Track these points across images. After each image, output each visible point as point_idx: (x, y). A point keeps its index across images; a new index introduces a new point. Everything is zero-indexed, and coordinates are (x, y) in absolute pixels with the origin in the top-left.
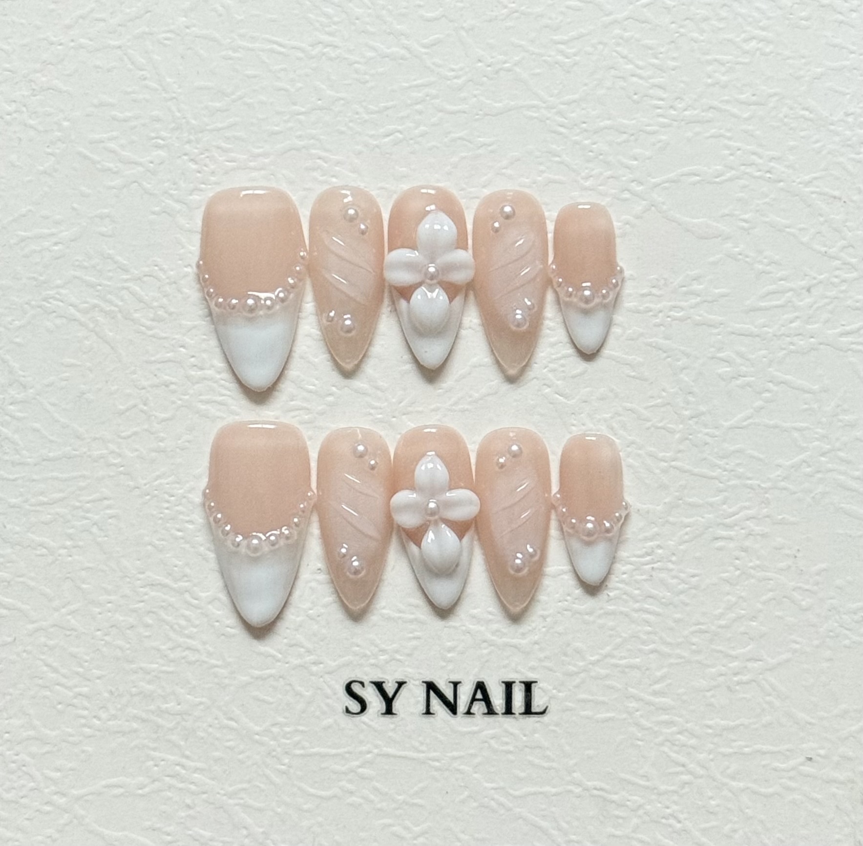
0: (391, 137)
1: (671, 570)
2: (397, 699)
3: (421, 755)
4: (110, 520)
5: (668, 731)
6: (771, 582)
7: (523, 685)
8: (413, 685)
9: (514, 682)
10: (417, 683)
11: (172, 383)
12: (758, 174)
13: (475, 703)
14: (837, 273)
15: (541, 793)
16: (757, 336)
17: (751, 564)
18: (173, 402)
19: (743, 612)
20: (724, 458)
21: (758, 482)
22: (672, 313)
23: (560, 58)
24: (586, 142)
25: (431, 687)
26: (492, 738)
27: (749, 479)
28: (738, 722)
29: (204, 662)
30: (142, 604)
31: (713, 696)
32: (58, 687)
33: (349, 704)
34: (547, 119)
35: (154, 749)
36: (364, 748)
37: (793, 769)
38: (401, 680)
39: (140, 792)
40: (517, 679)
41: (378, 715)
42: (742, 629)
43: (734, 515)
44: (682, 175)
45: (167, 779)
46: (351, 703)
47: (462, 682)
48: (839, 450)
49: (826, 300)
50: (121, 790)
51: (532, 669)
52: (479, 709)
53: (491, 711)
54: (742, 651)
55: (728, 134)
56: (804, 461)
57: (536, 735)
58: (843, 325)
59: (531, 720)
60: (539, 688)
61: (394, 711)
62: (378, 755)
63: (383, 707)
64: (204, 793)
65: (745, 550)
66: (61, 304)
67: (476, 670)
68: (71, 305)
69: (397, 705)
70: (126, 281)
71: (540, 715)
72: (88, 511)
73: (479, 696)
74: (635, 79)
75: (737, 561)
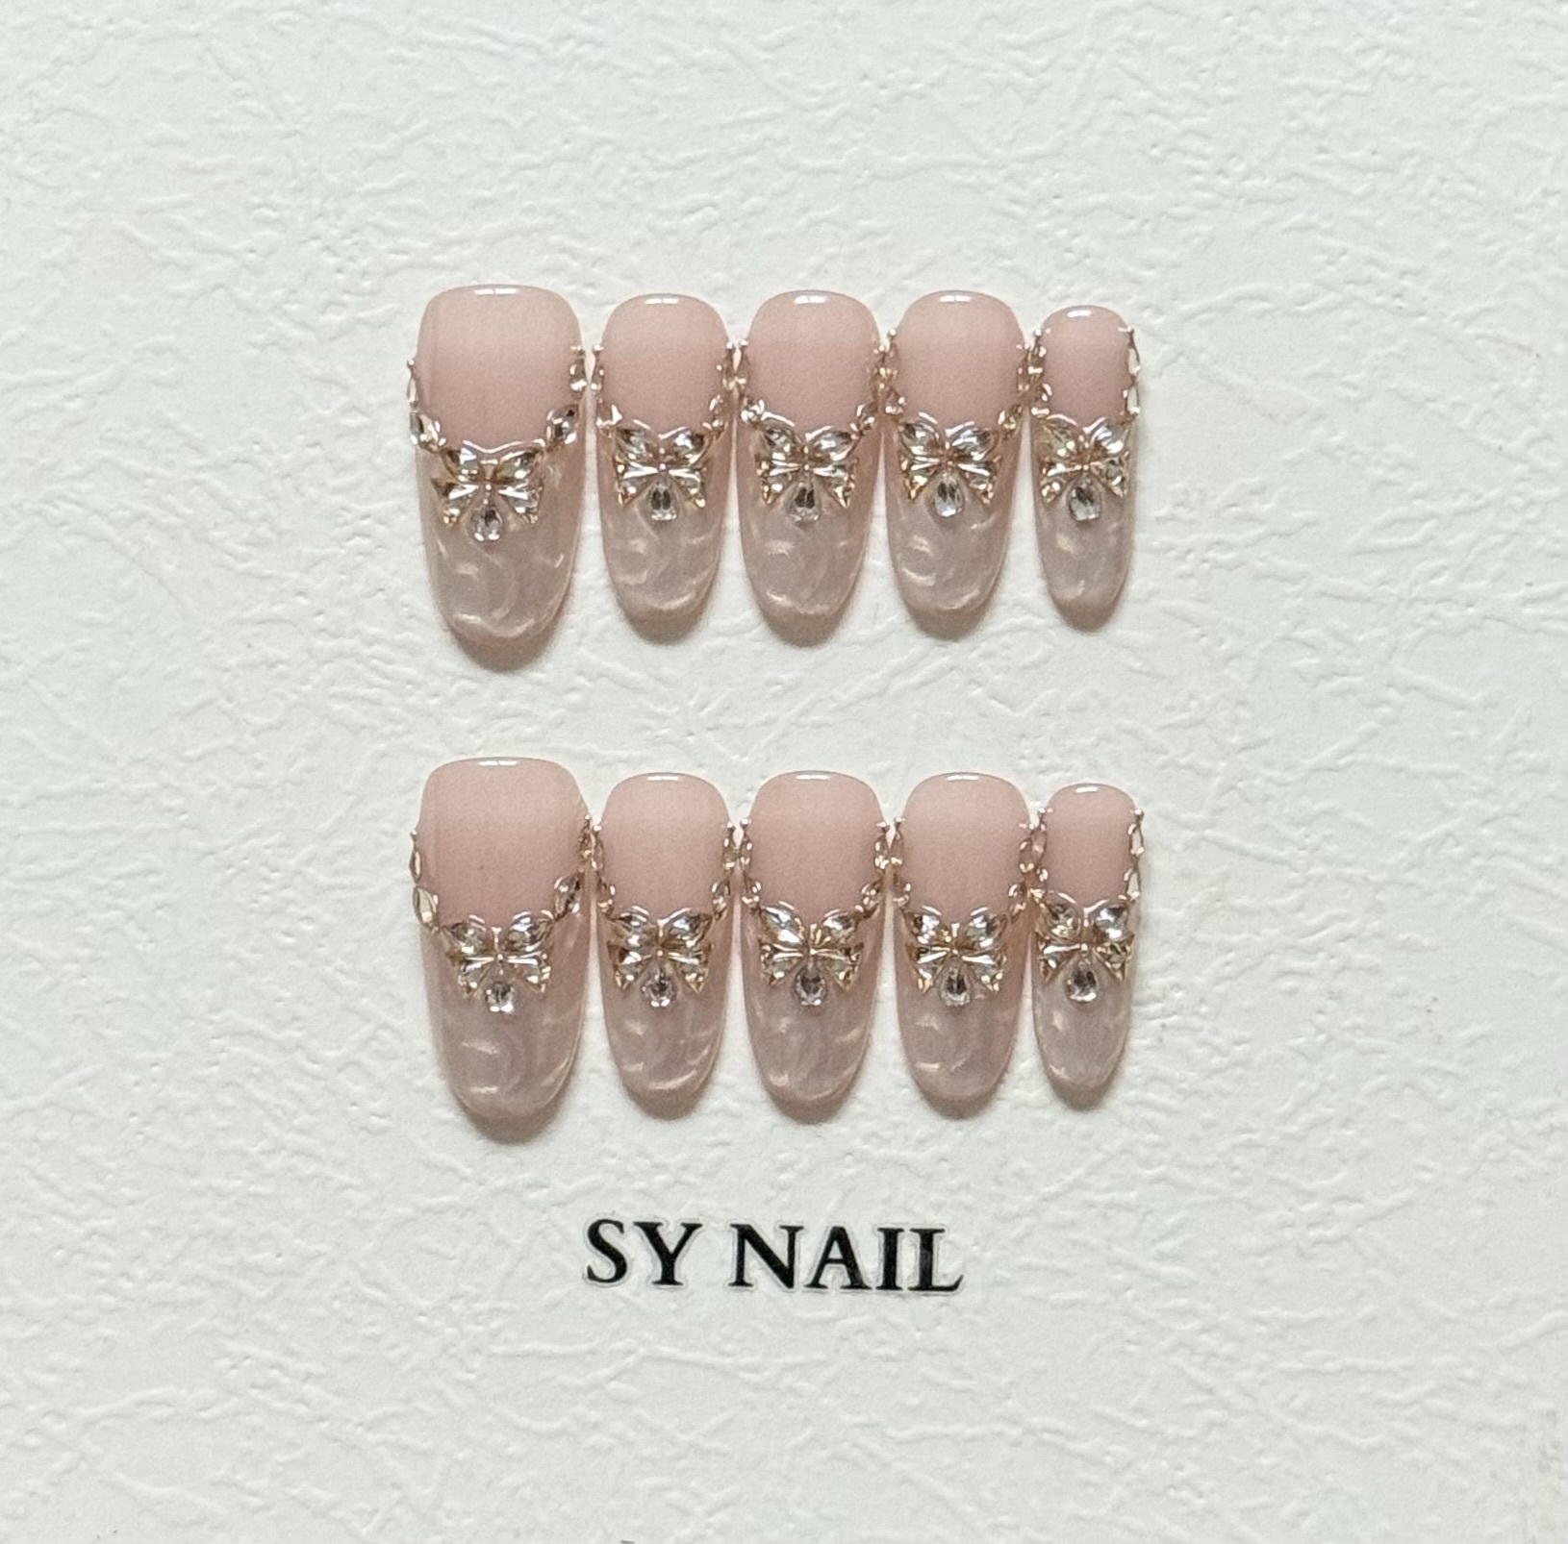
0: (699, 215)
1: (1201, 1029)
2: (684, 1255)
3: (728, 1361)
4: (159, 913)
5: (1188, 1327)
6: (1383, 1057)
7: (917, 1236)
8: (715, 1230)
9: (901, 1230)
10: (724, 1226)
11: (281, 662)
12: (1380, 300)
13: (828, 1267)
14: (1520, 487)
15: (946, 1436)
16: (1369, 600)
17: (1347, 1023)
18: (282, 697)
19: (1330, 1111)
20: (1303, 825)
21: (1360, 871)
22: (1211, 555)
23: (1017, 75)
24: (1063, 232)
25: (747, 1235)
26: (858, 1332)
27: (1348, 864)
28: (1314, 1314)
29: (328, 1178)
30: (215, 1069)
31: (1269, 1264)
32: (56, 1219)
33: (594, 1262)
34: (990, 188)
35: (233, 1337)
36: (619, 1345)
37: (1412, 1403)
38: (693, 1222)
39: (204, 1415)
40: (905, 1224)
41: (647, 1286)
42: (1326, 1143)
43: (1316, 932)
44: (1238, 299)
45: (254, 1392)
46: (598, 1261)
47: (804, 1225)
48: (1516, 815)
49: (1499, 538)
50: (166, 1411)
51: (938, 1207)
52: (834, 1278)
53: (856, 1283)
54: (1325, 1182)
55: (1326, 225)
56: (1449, 834)
57: (939, 1329)
58: (1529, 584)
59: (932, 1300)
60: (950, 1242)
61: (677, 1278)
62: (646, 1358)
63: (657, 1270)
64: (323, 1419)
65: (1333, 995)
66: (79, 510)
67: (832, 1204)
68: (97, 512)
69: (683, 1268)
70: (200, 469)
71: (949, 1293)
72: (118, 895)
73: (836, 1253)
74: (1154, 119)
75: (1321, 1018)
